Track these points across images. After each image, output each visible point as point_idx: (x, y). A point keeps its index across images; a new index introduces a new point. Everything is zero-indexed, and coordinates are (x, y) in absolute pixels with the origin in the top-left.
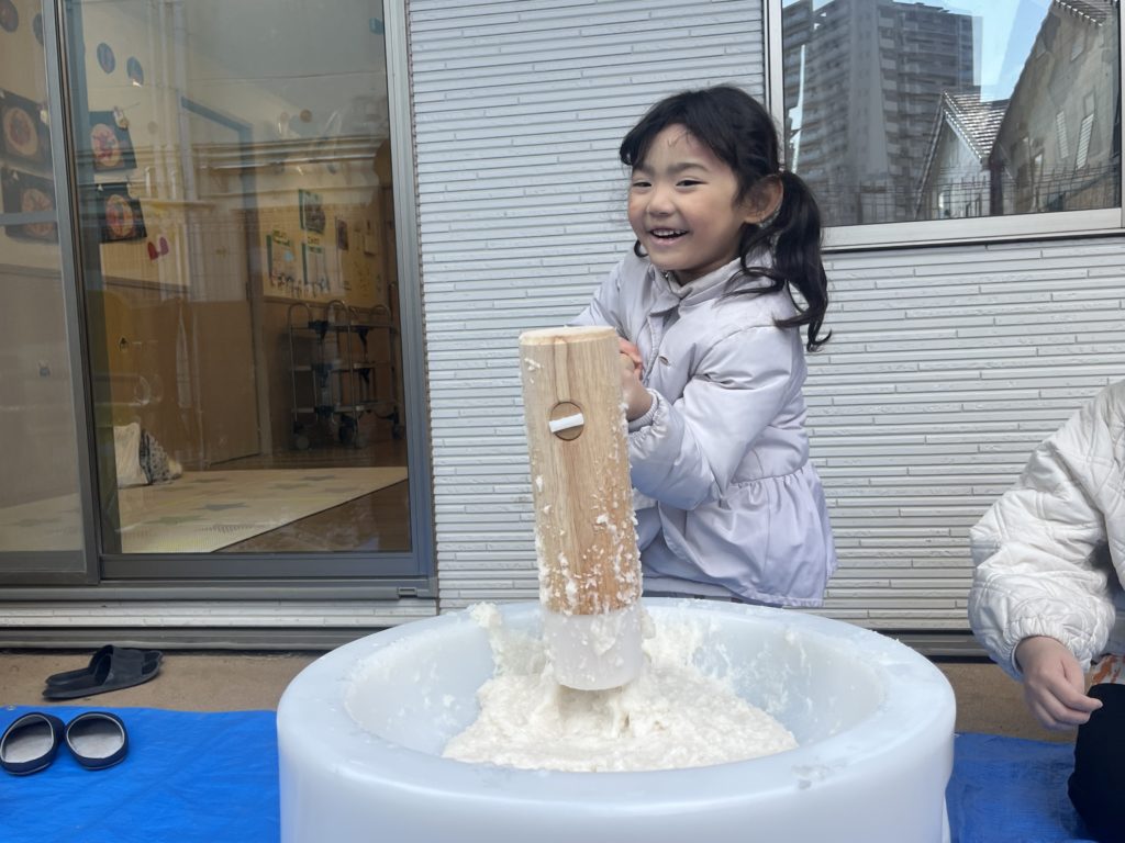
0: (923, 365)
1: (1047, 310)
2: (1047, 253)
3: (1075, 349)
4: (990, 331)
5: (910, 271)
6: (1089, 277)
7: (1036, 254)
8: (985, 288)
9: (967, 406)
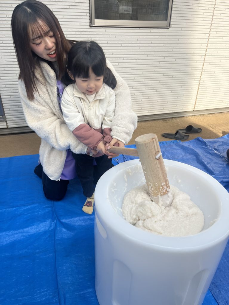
0: (125, 58)
1: (150, 46)
2: (152, 31)
3: (155, 55)
4: (138, 50)
5: (123, 34)
6: (159, 38)
7: (149, 31)
8: (139, 39)
9: (133, 68)
